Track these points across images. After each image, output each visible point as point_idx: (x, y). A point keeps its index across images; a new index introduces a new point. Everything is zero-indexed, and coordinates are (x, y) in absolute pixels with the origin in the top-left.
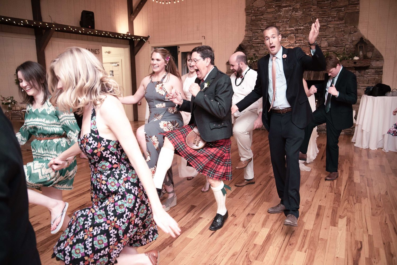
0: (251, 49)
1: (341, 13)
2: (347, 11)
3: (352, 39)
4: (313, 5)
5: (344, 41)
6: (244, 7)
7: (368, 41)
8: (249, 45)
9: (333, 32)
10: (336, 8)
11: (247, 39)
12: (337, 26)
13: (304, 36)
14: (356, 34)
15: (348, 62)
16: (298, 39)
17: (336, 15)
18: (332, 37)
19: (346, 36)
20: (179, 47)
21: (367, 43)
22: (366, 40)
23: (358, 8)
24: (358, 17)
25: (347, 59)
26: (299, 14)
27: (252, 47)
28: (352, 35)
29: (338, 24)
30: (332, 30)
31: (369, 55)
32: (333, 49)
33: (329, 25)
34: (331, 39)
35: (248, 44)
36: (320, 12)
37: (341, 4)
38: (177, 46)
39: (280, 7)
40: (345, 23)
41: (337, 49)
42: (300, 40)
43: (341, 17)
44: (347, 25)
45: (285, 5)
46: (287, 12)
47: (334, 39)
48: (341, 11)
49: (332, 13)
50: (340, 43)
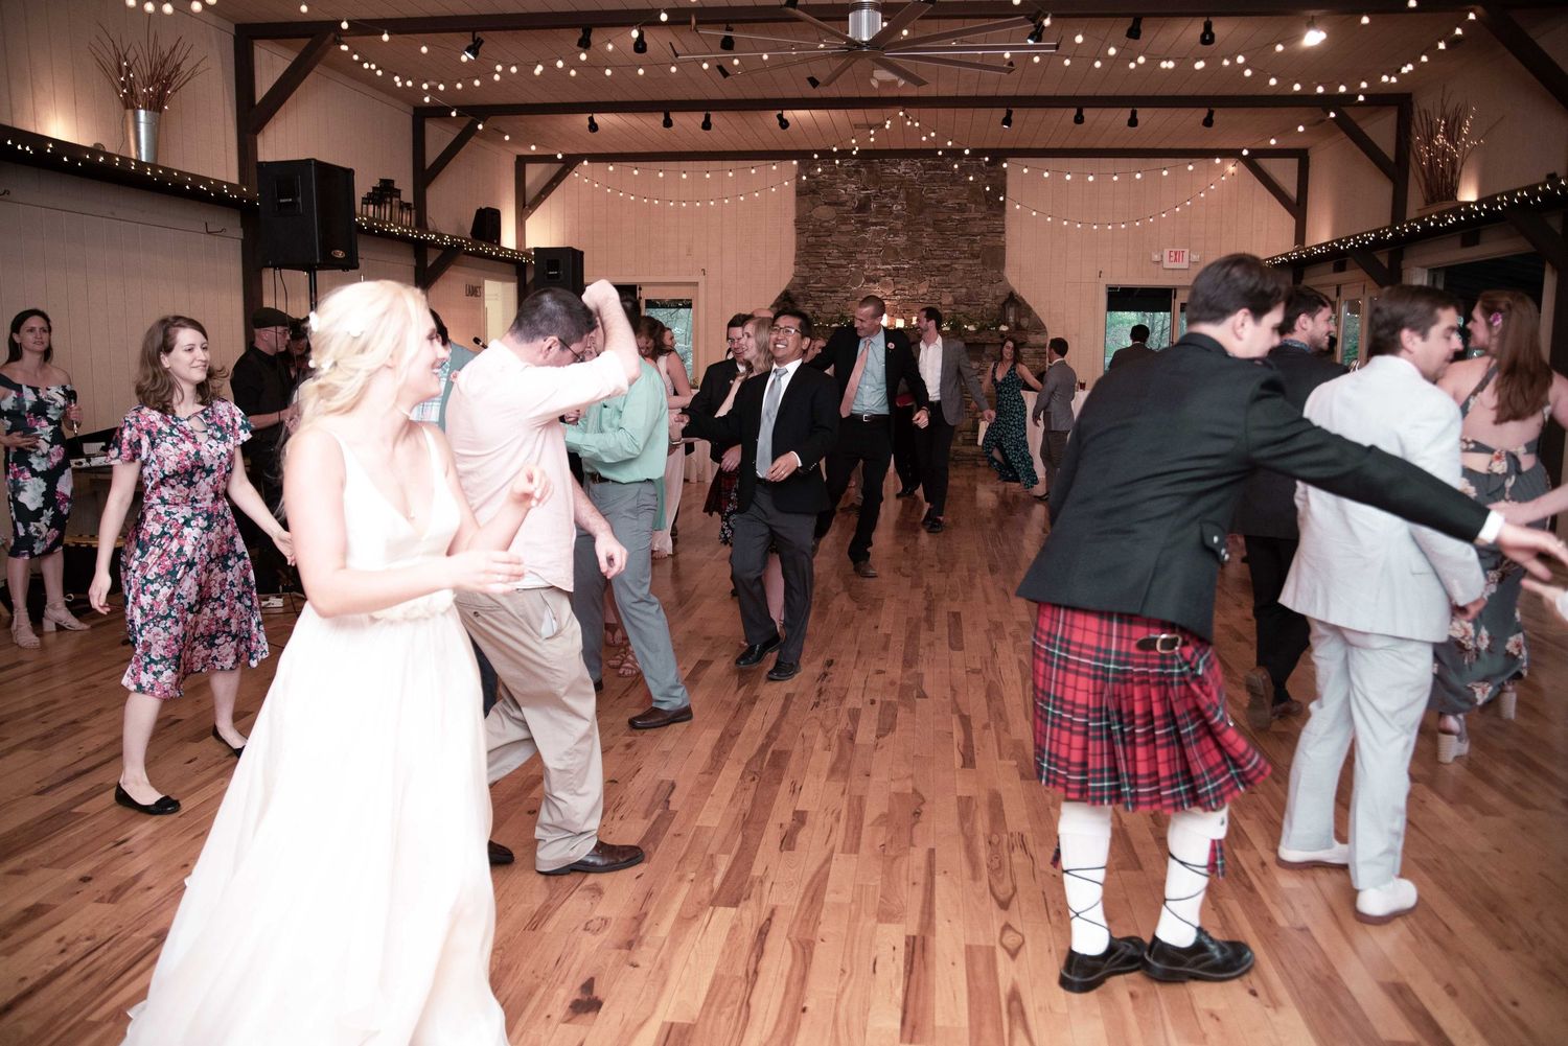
0: (806, 301)
1: (975, 245)
2: (987, 243)
3: (995, 294)
4: (927, 225)
5: (981, 296)
6: (792, 217)
7: (1021, 298)
8: (802, 294)
9: (962, 278)
10: (967, 234)
11: (797, 280)
12: (969, 268)
13: (911, 282)
14: (1001, 284)
15: (991, 335)
16: (900, 287)
17: (966, 249)
18: (961, 287)
19: (985, 288)
20: (640, 289)
21: (1021, 302)
22: (1017, 296)
23: (1002, 239)
24: (1003, 255)
25: (988, 330)
26: (901, 240)
27: (808, 298)
28: (995, 286)
29: (971, 265)
30: (961, 273)
31: (1025, 322)
32: (963, 308)
33: (956, 266)
34: (959, 290)
35: (801, 291)
36: (940, 241)
37: (976, 230)
38: (635, 286)
39: (865, 224)
40: (983, 263)
41: (969, 309)
42: (902, 290)
43: (975, 252)
44: (985, 267)
45: (874, 221)
46: (879, 234)
47: (964, 290)
48: (974, 241)
49: (960, 245)
50: (975, 299)
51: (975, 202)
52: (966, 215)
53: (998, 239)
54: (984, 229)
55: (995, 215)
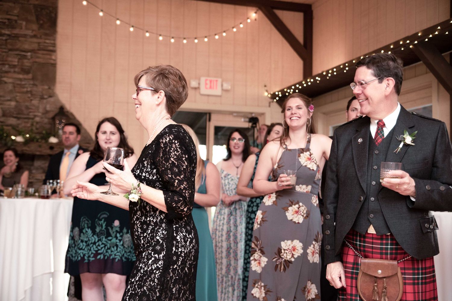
1: (25, 61)
2: (37, 60)
3: (45, 108)
5: (31, 110)
7: (72, 114)
9: (11, 92)
10: (17, 50)
12: (19, 82)
14: (52, 100)
15: (40, 146)
17: (16, 63)
18: (10, 100)
19: (35, 102)
21: (71, 117)
22: (68, 112)
23: (53, 57)
24: (54, 73)
25: (37, 141)
28: (45, 101)
29: (21, 80)
30: (10, 87)
32: (12, 121)
33: (5, 79)
34: (8, 103)
37: (26, 46)
40: (33, 79)
41: (19, 122)
43: (25, 67)
44: (36, 83)
47: (13, 104)
48: (25, 57)
49: (10, 59)
50: (25, 112)
51: (28, 21)
52: (16, 31)
53: (48, 57)
54: (35, 46)
55: (46, 35)
